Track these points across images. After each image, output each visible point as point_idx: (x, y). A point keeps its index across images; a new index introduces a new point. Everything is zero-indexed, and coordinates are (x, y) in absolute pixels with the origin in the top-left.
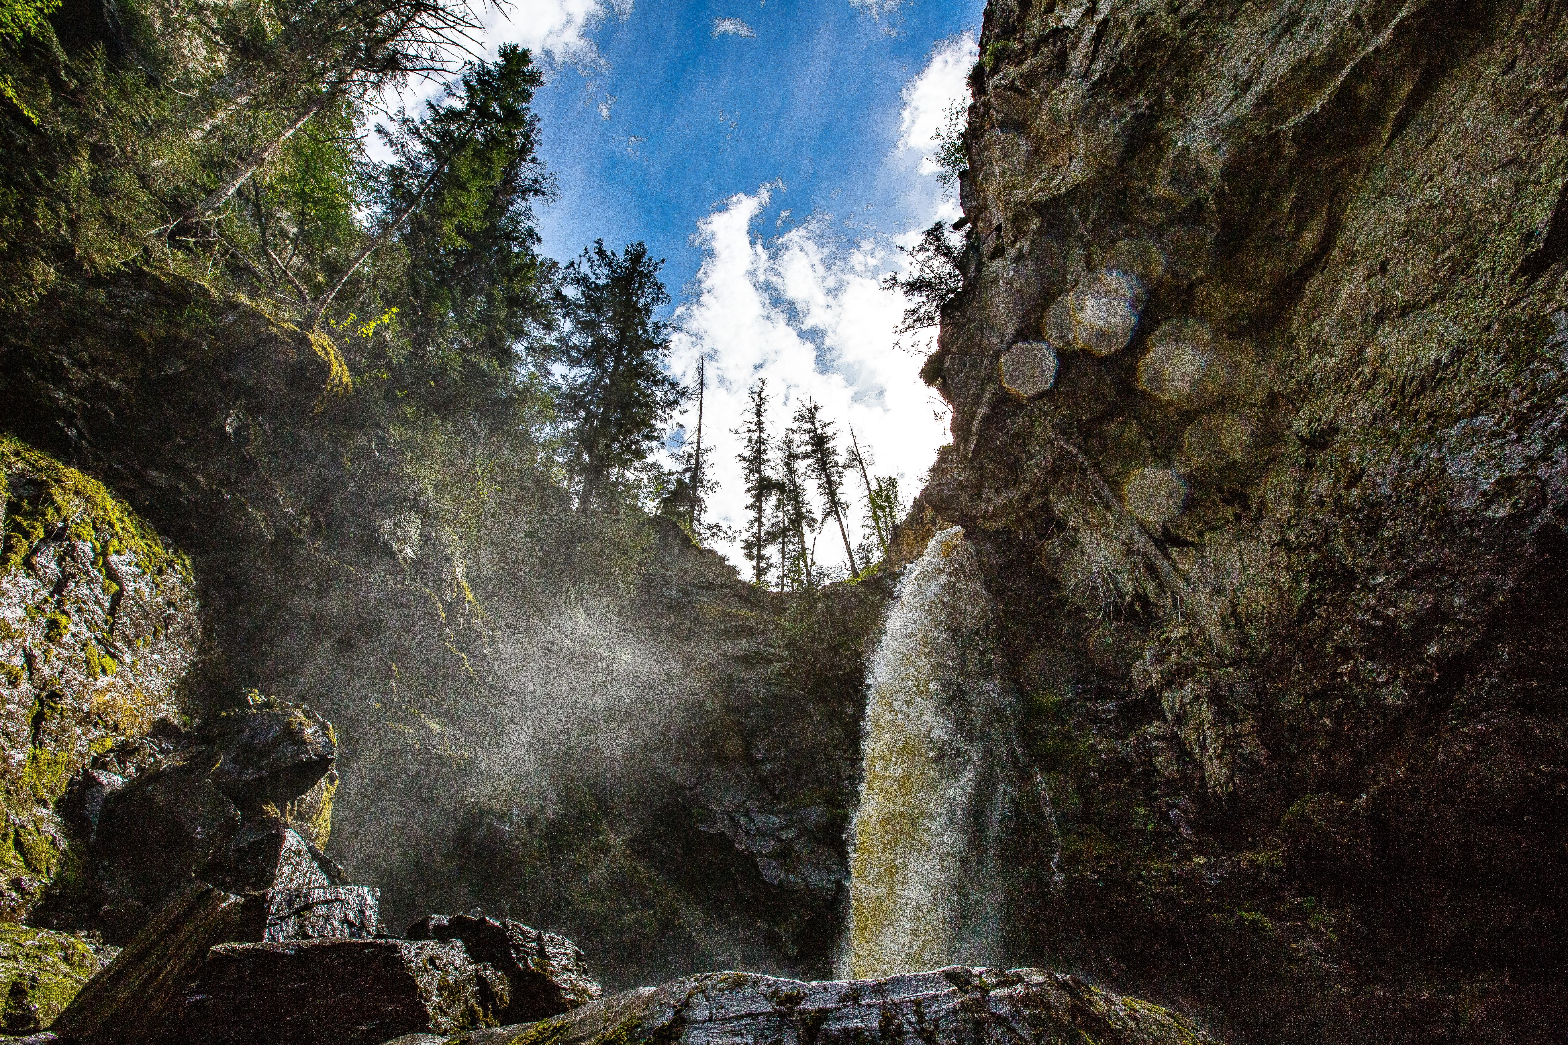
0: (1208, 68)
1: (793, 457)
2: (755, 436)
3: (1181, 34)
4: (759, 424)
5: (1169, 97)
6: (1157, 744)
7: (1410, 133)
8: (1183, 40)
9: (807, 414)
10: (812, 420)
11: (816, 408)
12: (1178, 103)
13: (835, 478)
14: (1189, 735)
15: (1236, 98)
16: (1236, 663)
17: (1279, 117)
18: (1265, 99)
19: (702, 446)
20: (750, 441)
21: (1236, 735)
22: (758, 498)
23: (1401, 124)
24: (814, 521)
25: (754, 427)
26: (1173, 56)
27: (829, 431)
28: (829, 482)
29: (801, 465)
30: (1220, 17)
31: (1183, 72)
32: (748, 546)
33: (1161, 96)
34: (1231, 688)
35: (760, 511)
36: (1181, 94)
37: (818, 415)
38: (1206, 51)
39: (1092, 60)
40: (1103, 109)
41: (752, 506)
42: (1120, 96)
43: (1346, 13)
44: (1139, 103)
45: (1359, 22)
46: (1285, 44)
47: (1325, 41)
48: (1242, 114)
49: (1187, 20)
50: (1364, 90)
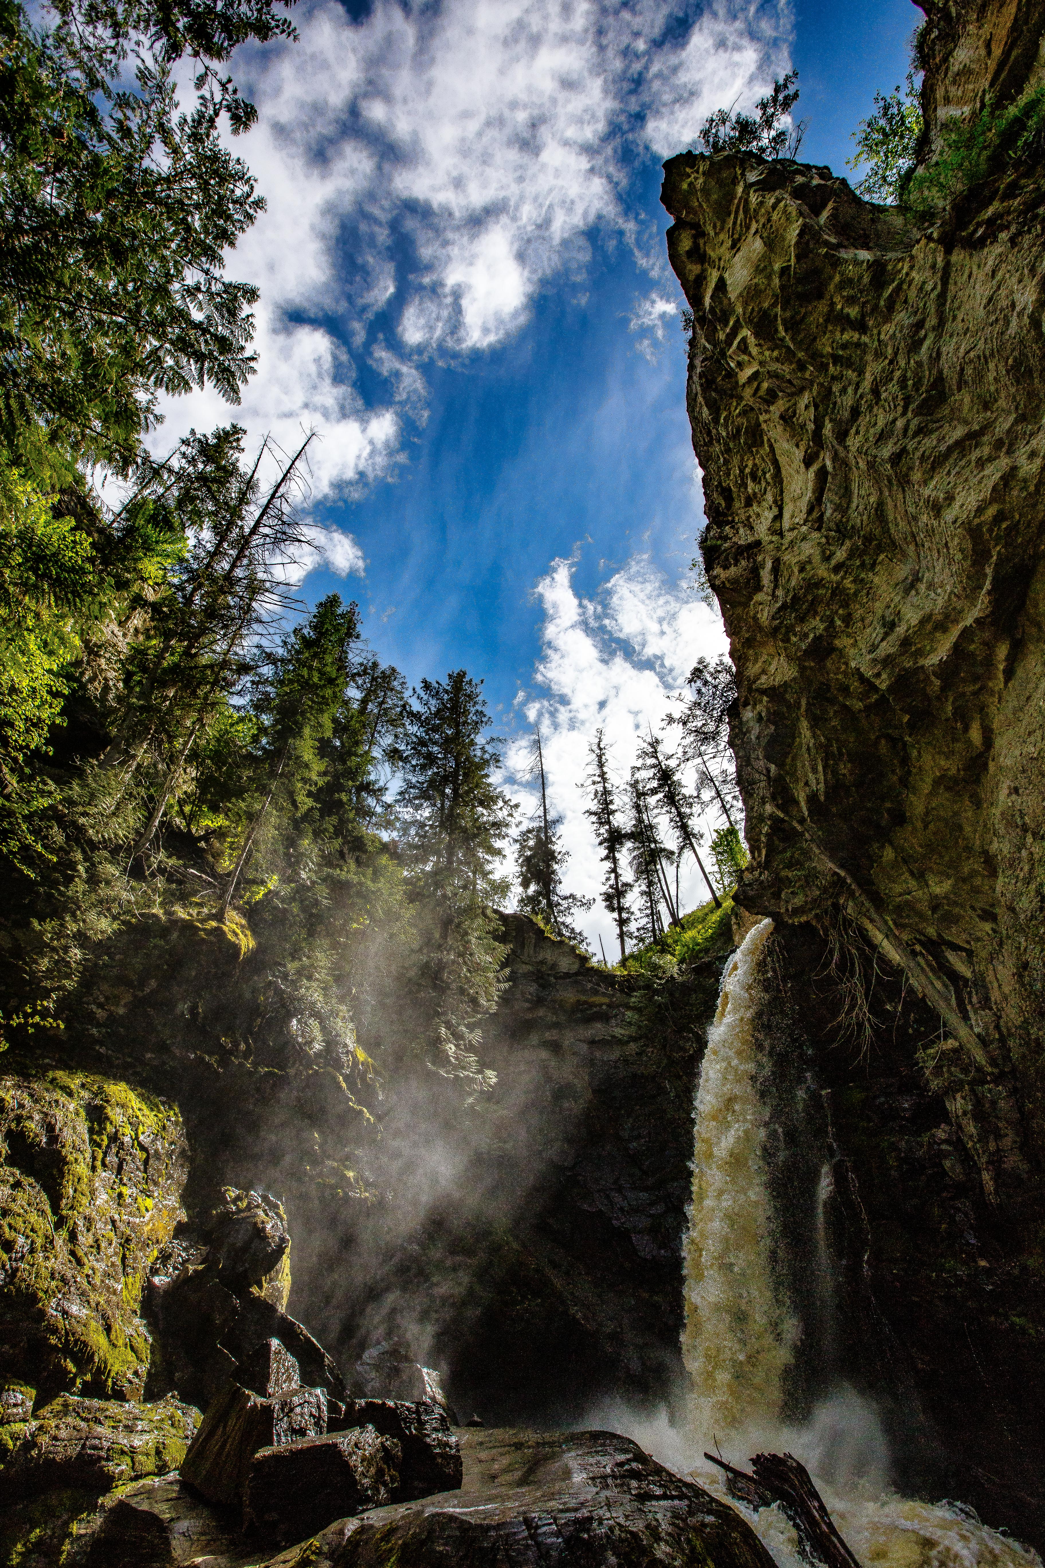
0: (863, 605)
1: (639, 795)
2: (600, 788)
3: (835, 578)
4: (603, 775)
5: (839, 623)
6: (945, 1147)
7: (1015, 680)
8: (839, 583)
9: (650, 749)
10: (655, 754)
11: (658, 742)
12: (847, 626)
13: (685, 810)
14: (969, 1143)
15: (886, 635)
16: (998, 1079)
17: (919, 654)
18: (905, 642)
19: (549, 818)
20: (596, 792)
21: (998, 1150)
22: (612, 849)
23: (1009, 674)
24: (672, 853)
25: (599, 779)
26: (833, 593)
27: (672, 764)
28: (680, 814)
29: (650, 803)
30: (863, 565)
31: (845, 605)
32: (608, 898)
33: (832, 622)
34: (994, 1103)
35: (615, 861)
36: (848, 620)
37: (660, 748)
38: (858, 591)
39: (776, 587)
40: (790, 629)
41: (607, 858)
42: (802, 620)
43: (948, 588)
44: (816, 625)
45: (958, 597)
46: (913, 597)
47: (940, 602)
48: (892, 650)
49: (838, 568)
50: (974, 648)
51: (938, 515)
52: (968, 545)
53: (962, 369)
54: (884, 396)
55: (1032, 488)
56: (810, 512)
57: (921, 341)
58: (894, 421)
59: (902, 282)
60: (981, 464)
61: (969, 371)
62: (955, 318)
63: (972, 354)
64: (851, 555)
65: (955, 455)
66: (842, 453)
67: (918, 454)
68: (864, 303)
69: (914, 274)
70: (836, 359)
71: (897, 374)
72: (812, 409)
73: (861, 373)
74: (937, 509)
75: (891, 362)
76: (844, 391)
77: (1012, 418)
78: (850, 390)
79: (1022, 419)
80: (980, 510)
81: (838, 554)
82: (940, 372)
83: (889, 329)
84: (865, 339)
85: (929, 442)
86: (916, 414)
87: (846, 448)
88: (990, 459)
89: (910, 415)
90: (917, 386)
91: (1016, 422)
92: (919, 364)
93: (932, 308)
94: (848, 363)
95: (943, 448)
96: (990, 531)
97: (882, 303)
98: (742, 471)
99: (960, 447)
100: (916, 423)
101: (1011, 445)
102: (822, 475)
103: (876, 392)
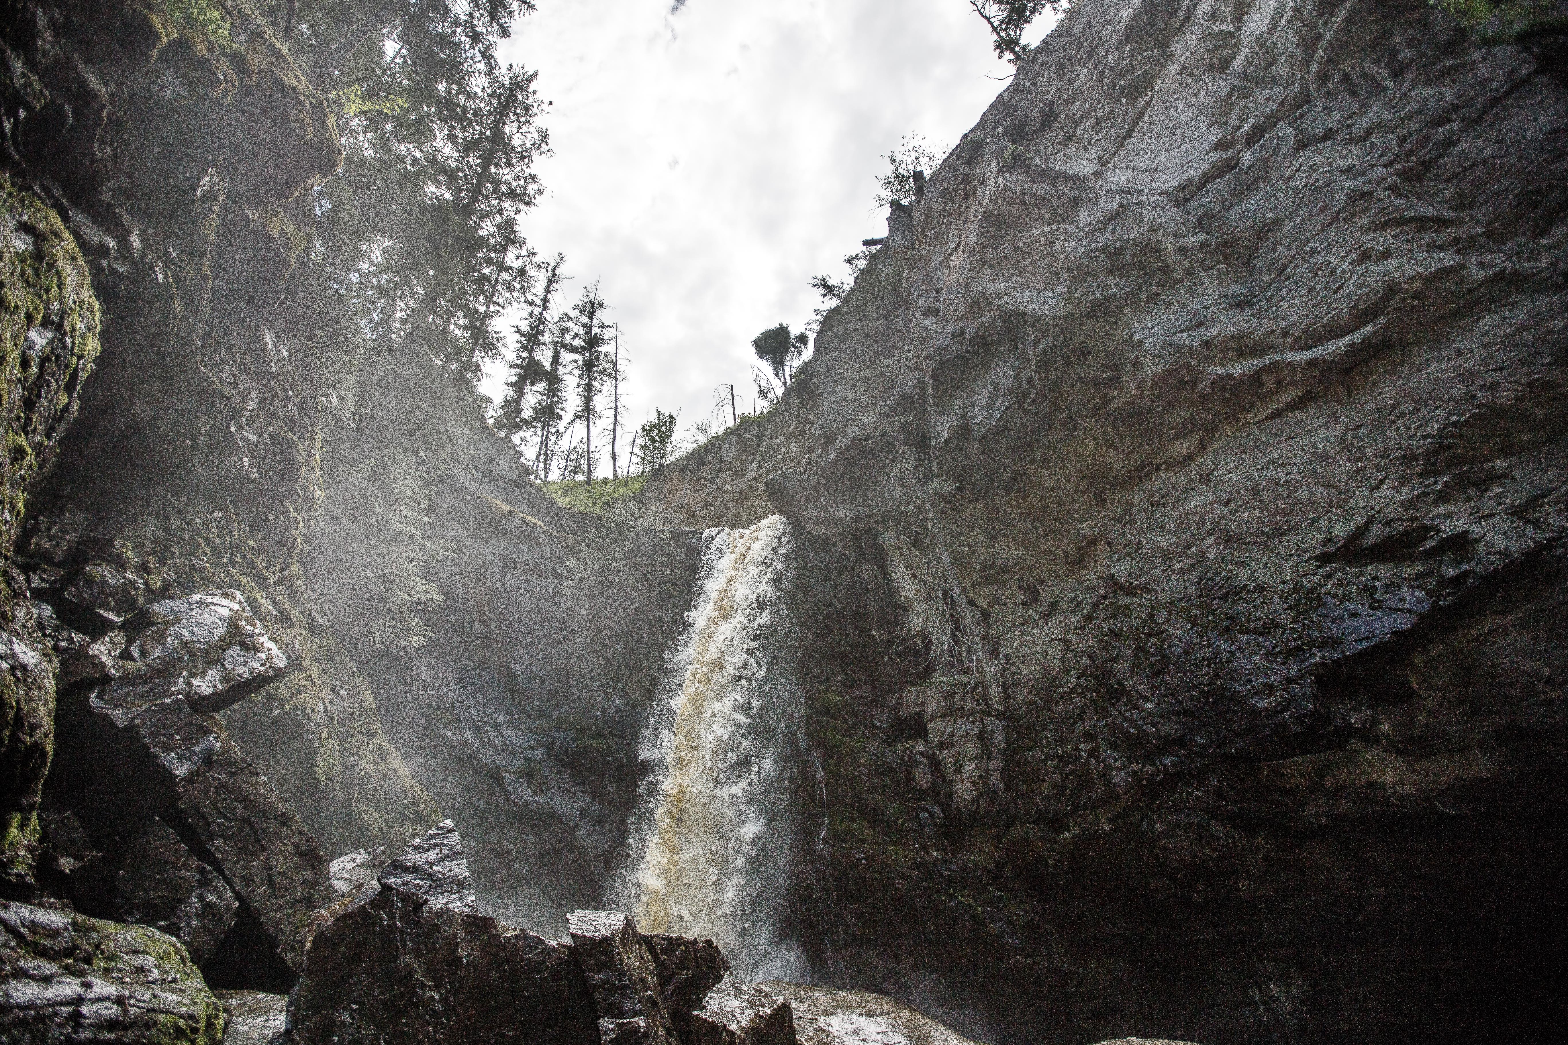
0: (1178, 293)
2: (537, 312)
3: (1173, 257)
4: (545, 301)
5: (1143, 295)
6: (919, 758)
8: (1173, 262)
9: (588, 308)
10: (591, 315)
11: (600, 305)
12: (1146, 303)
13: (596, 384)
14: (948, 759)
15: (1188, 329)
16: (1000, 715)
17: (1208, 360)
18: (1207, 344)
20: (531, 314)
22: (523, 380)
23: (1276, 415)
25: (538, 302)
26: (1161, 268)
27: (607, 334)
28: (590, 385)
29: (567, 357)
30: (1202, 262)
31: (1161, 285)
33: (1138, 291)
34: (992, 732)
35: (521, 393)
36: (1152, 298)
37: (599, 314)
38: (1182, 281)
39: (1101, 229)
40: (1094, 273)
41: (514, 385)
42: (1110, 272)
43: (1283, 324)
44: (1119, 285)
45: (1286, 335)
46: (1234, 314)
47: (1261, 331)
48: (1190, 344)
49: (1183, 250)
50: (1269, 381)
51: (1361, 262)
52: (1370, 299)
53: (1470, 167)
54: (1374, 139)
55: (1463, 289)
56: (1182, 187)
57: (1448, 121)
58: (1372, 166)
59: (1464, 64)
60: (1432, 246)
61: (1478, 171)
62: (1492, 124)
64: (1200, 247)
65: (1413, 226)
66: (1281, 158)
67: (1381, 205)
68: (1423, 54)
69: (1481, 65)
70: (1345, 79)
71: (1402, 132)
72: (1275, 104)
73: (1362, 109)
74: (1364, 257)
75: (1402, 119)
76: (1327, 110)
77: (1479, 229)
78: (1337, 115)
79: (1487, 235)
80: (1411, 279)
81: (1189, 239)
82: (1441, 156)
83: (1424, 92)
84: (1390, 83)
85: (1397, 202)
86: (1398, 174)
87: (1295, 156)
88: (1441, 248)
89: (1391, 169)
90: (1412, 153)
91: (1481, 235)
92: (1428, 138)
93: (1478, 104)
94: (1353, 92)
95: (1407, 214)
96: (1404, 299)
97: (1438, 67)
98: (1091, 109)
99: (1422, 223)
100: (1394, 180)
101: (1465, 248)
102: (1229, 166)
103: (1369, 132)
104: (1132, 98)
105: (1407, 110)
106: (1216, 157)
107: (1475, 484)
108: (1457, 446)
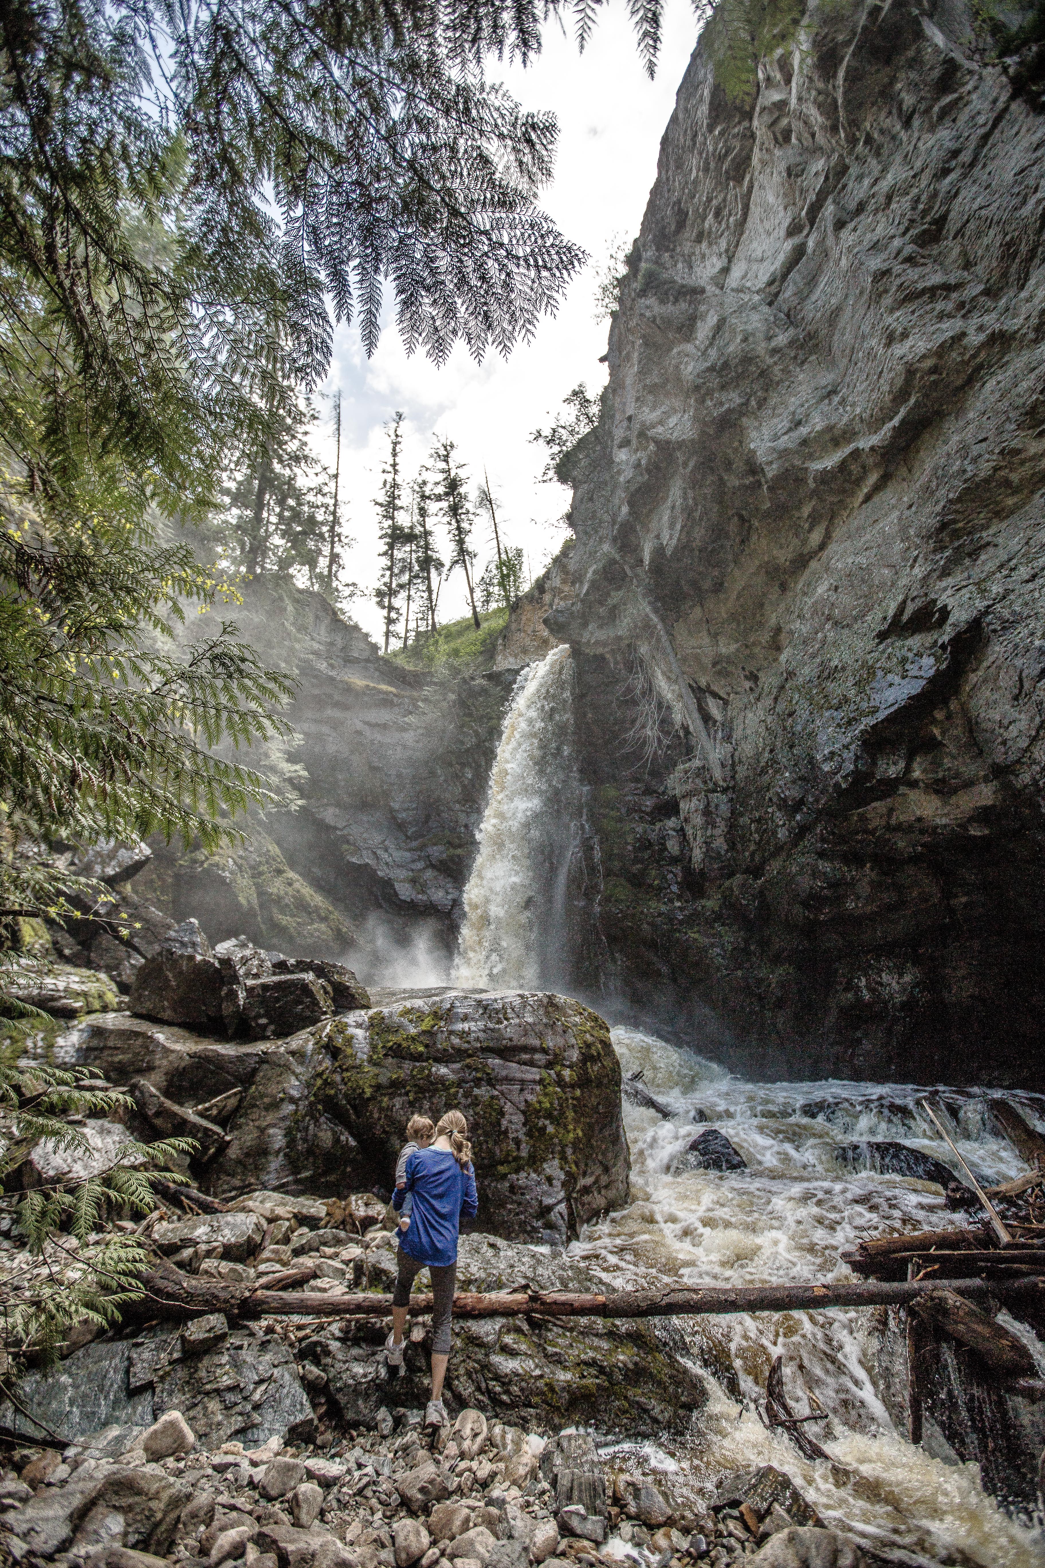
0: (780, 395)
1: (424, 497)
2: (389, 477)
3: (770, 361)
4: (395, 465)
5: (753, 403)
6: (672, 832)
7: (870, 504)
8: (769, 366)
9: (442, 452)
10: (446, 458)
11: (452, 446)
12: (758, 410)
13: (465, 525)
14: (690, 830)
15: (790, 430)
16: (724, 791)
17: (809, 457)
18: (804, 442)
19: (339, 497)
20: (385, 482)
21: (713, 835)
22: (391, 546)
23: (868, 498)
24: (444, 565)
25: (390, 469)
26: (761, 374)
27: (462, 474)
28: (459, 529)
30: (795, 358)
31: (765, 389)
32: (379, 594)
33: (748, 400)
34: (717, 806)
35: (393, 559)
36: (761, 404)
37: (454, 454)
38: (782, 381)
39: (711, 344)
40: (709, 393)
41: (385, 554)
42: (723, 387)
43: (858, 410)
44: (733, 399)
45: (862, 420)
46: (824, 406)
47: (845, 419)
48: (790, 445)
49: (775, 351)
50: (855, 468)
51: (888, 345)
52: (899, 382)
53: (968, 221)
54: (894, 206)
55: (966, 357)
56: (770, 283)
57: (949, 171)
58: (893, 237)
59: (960, 98)
60: (942, 316)
61: (972, 226)
62: (984, 166)
63: (983, 212)
64: (791, 343)
65: (926, 298)
66: (830, 241)
67: (898, 281)
68: (922, 98)
69: (974, 96)
71: (915, 191)
72: (822, 179)
73: (885, 170)
74: (890, 339)
75: (914, 177)
76: (860, 178)
77: (981, 287)
78: (866, 182)
79: (987, 292)
80: (924, 357)
81: (780, 338)
82: (948, 211)
83: (929, 141)
84: (903, 136)
85: (913, 274)
86: (914, 241)
87: (837, 238)
88: (950, 316)
89: (908, 239)
90: (925, 213)
91: (982, 293)
92: (936, 193)
93: (972, 144)
94: (877, 153)
95: (920, 286)
96: (922, 378)
97: (936, 109)
98: (709, 200)
99: (932, 292)
100: (909, 249)
101: (969, 311)
102: (799, 252)
103: (889, 198)
104: (739, 180)
105: (918, 164)
106: (788, 245)
107: (970, 555)
108: (955, 521)
